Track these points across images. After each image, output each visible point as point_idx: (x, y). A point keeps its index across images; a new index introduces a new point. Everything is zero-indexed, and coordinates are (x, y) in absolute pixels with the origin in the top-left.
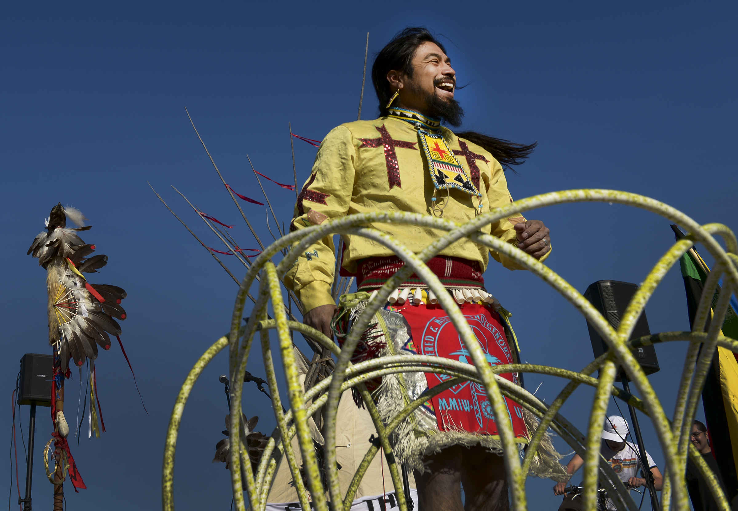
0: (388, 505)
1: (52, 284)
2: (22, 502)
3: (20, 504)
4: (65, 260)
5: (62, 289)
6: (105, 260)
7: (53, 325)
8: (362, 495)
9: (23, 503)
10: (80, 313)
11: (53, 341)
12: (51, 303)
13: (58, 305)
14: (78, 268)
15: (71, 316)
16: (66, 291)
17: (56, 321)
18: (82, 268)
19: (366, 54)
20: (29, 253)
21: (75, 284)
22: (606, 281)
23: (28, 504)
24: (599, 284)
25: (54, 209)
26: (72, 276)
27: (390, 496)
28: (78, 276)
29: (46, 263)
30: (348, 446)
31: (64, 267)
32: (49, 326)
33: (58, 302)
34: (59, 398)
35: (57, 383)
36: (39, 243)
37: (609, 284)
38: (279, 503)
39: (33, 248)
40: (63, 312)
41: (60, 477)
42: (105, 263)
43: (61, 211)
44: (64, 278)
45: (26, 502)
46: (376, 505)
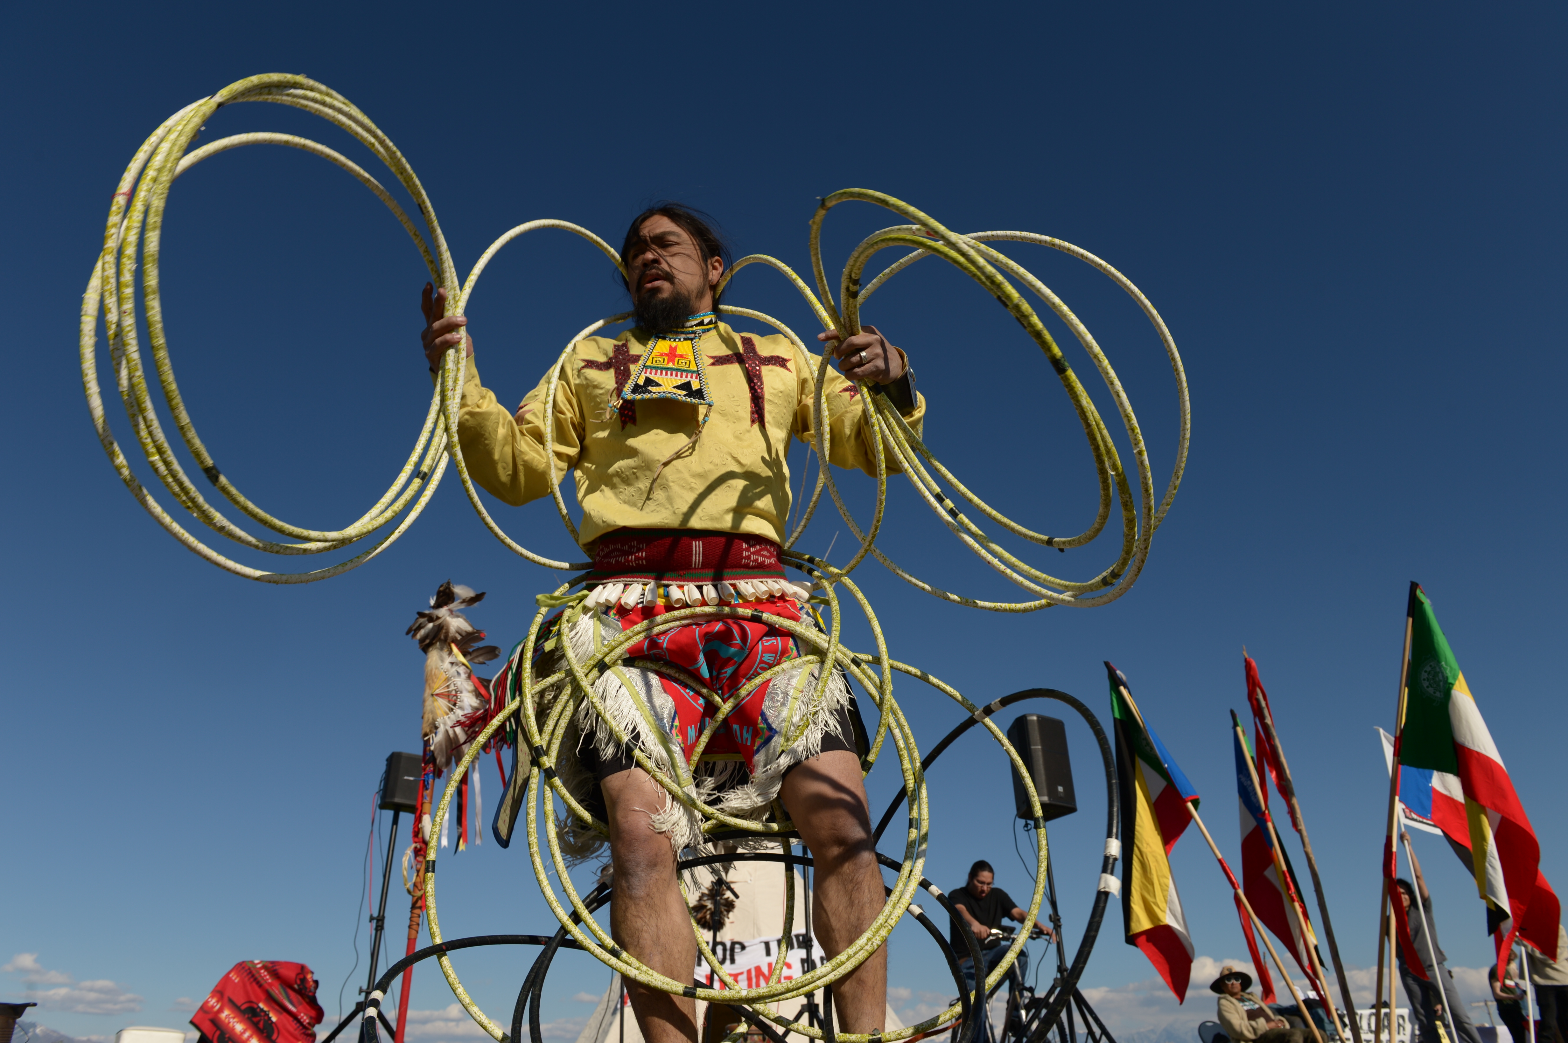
1: (431, 670)
3: (370, 921)
4: (450, 645)
5: (443, 676)
6: (497, 652)
7: (428, 717)
9: (375, 921)
10: (461, 708)
11: (426, 735)
12: (428, 692)
13: (437, 695)
14: (465, 655)
15: (452, 710)
16: (448, 679)
17: (432, 712)
18: (469, 657)
20: (408, 633)
21: (458, 673)
22: (1033, 717)
23: (380, 923)
24: (1026, 717)
25: (441, 586)
26: (457, 664)
28: (464, 664)
29: (426, 646)
30: (749, 882)
31: (448, 653)
32: (423, 718)
33: (437, 692)
34: (427, 800)
35: (426, 783)
36: (421, 624)
37: (1035, 719)
39: (414, 628)
40: (442, 704)
41: (420, 888)
42: (496, 656)
43: (449, 589)
44: (446, 665)
45: (378, 921)
46: (774, 946)
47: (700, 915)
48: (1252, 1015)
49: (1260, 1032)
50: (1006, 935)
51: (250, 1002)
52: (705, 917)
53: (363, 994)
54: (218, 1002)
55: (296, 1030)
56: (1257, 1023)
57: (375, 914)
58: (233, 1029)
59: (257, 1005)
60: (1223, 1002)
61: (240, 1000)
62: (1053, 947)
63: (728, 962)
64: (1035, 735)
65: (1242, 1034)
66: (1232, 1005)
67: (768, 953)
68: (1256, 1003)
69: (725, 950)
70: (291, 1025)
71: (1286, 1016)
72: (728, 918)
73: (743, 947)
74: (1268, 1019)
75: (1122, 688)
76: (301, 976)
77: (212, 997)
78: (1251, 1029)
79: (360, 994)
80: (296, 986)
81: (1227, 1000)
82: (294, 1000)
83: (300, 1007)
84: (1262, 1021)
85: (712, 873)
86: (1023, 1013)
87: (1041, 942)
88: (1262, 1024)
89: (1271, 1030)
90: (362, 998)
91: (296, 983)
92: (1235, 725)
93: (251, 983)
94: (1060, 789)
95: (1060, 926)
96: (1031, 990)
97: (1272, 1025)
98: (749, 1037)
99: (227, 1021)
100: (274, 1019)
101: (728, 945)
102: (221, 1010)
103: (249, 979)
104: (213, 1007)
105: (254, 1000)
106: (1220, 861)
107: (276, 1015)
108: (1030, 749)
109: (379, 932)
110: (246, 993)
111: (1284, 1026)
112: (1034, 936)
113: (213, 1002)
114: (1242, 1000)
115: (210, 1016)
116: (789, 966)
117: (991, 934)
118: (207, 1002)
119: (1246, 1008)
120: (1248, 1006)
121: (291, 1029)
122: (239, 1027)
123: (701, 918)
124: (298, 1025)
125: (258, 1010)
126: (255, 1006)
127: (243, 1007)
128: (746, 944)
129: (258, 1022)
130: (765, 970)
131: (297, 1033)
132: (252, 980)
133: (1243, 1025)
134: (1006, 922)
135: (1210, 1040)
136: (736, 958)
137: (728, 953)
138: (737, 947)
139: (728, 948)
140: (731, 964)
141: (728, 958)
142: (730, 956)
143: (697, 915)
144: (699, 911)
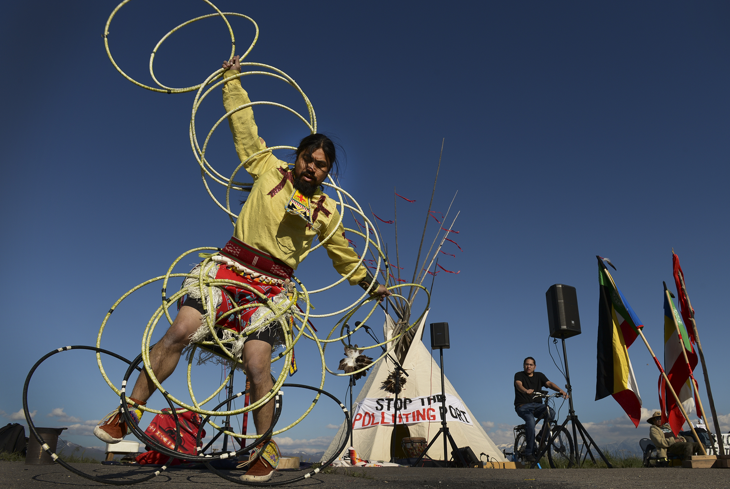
0: (432, 401)
2: (227, 388)
3: (226, 389)
8: (419, 396)
19: (442, 150)
22: (559, 284)
24: (556, 286)
27: (434, 397)
30: (413, 369)
37: (561, 286)
38: (373, 398)
45: (230, 388)
46: (426, 401)
47: (388, 386)
48: (667, 435)
49: (671, 444)
50: (543, 395)
51: (170, 428)
52: (391, 387)
53: (224, 424)
54: (154, 428)
55: (192, 441)
56: (670, 440)
57: (228, 386)
58: (162, 440)
59: (173, 429)
60: (653, 428)
61: (165, 427)
62: (567, 401)
63: (403, 408)
64: (560, 295)
65: (662, 444)
66: (657, 431)
67: (423, 404)
69: (401, 403)
70: (190, 438)
71: (684, 436)
72: (403, 387)
73: (411, 401)
74: (675, 438)
75: (605, 270)
76: (194, 415)
77: (151, 425)
78: (666, 442)
79: (223, 424)
80: (191, 420)
81: (655, 428)
82: (191, 426)
83: (194, 430)
84: (672, 438)
85: (394, 364)
86: (551, 433)
87: (561, 399)
88: (672, 440)
89: (677, 442)
90: (224, 425)
91: (191, 419)
92: (665, 289)
93: (169, 419)
94: (573, 322)
95: (571, 391)
96: (556, 422)
97: (678, 440)
98: (414, 444)
99: (159, 436)
100: (182, 436)
101: (403, 400)
102: (156, 431)
103: (168, 417)
104: (152, 430)
105: (172, 427)
106: (654, 358)
107: (183, 434)
108: (558, 302)
109: (230, 394)
110: (167, 423)
111: (684, 441)
112: (558, 396)
113: (152, 427)
114: (663, 428)
115: (151, 434)
116: (434, 410)
117: (535, 395)
118: (149, 427)
119: (664, 432)
120: (667, 431)
121: (190, 440)
122: (165, 440)
124: (194, 438)
125: (174, 431)
126: (172, 430)
127: (166, 430)
128: (412, 400)
129: (174, 437)
130: (422, 412)
131: (193, 442)
132: (170, 417)
133: (662, 440)
134: (544, 389)
135: (645, 449)
136: (407, 406)
137: (403, 404)
138: (407, 401)
139: (403, 401)
140: (405, 409)
141: (403, 406)
142: (404, 405)
143: (387, 386)
144: (388, 383)
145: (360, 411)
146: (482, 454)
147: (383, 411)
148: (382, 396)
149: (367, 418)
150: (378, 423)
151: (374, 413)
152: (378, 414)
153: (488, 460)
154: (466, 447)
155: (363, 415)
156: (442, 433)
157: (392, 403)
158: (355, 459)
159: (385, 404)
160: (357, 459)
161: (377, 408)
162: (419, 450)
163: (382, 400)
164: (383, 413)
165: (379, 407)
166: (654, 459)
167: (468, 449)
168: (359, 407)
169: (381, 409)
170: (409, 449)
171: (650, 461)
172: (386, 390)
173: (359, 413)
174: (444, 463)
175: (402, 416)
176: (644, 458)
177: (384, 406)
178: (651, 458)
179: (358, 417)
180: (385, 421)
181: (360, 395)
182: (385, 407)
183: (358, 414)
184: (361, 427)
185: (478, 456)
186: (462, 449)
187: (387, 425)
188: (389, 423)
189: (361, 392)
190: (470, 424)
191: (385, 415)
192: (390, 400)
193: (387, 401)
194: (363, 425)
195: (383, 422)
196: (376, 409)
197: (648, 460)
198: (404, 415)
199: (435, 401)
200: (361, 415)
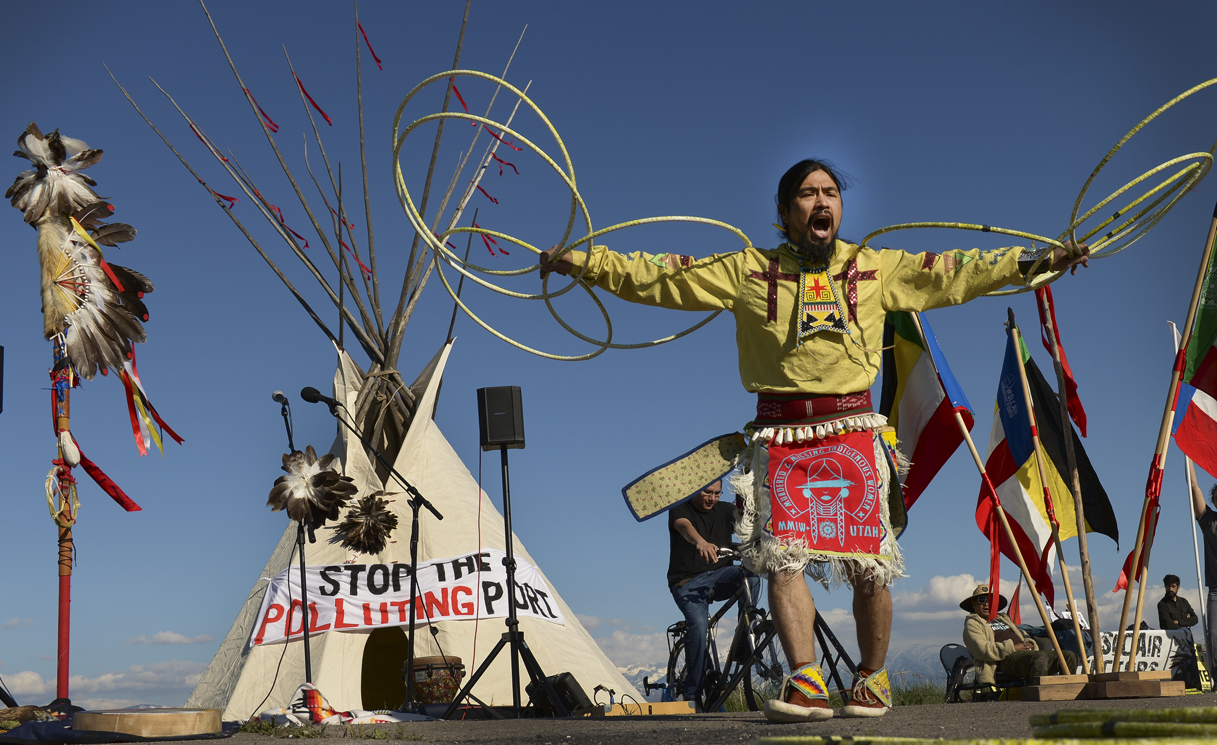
0: (464, 570)
1: (49, 250)
4: (71, 219)
5: (65, 259)
7: (53, 309)
8: (431, 558)
10: (92, 301)
12: (49, 279)
13: (59, 283)
15: (81, 302)
16: (71, 263)
17: (56, 304)
18: (96, 236)
21: (84, 254)
26: (81, 244)
27: (469, 559)
28: (90, 245)
31: (69, 230)
33: (60, 278)
34: (63, 413)
35: (59, 393)
41: (69, 518)
43: (59, 142)
44: (67, 244)
46: (449, 570)
47: (351, 534)
48: (1000, 636)
49: (1005, 654)
56: (1004, 645)
60: (971, 621)
63: (391, 589)
65: (986, 654)
66: (980, 625)
67: (442, 577)
68: (1006, 624)
69: (386, 574)
71: (1035, 637)
72: (390, 537)
74: (1017, 641)
78: (997, 650)
81: (976, 620)
84: (1010, 642)
88: (1009, 645)
89: (1018, 651)
97: (1021, 646)
98: (435, 671)
101: (391, 569)
111: (1033, 648)
116: (468, 591)
119: (994, 628)
120: (998, 626)
123: (353, 538)
130: (439, 597)
133: (989, 646)
135: (951, 665)
136: (401, 583)
137: (391, 578)
138: (401, 570)
139: (390, 571)
140: (395, 590)
141: (391, 583)
142: (393, 581)
143: (348, 534)
144: (350, 528)
145: (277, 597)
146: (597, 689)
147: (338, 596)
148: (336, 560)
149: (298, 616)
150: (327, 626)
151: (314, 603)
152: (326, 606)
153: (612, 702)
154: (564, 674)
155: (287, 608)
156: (508, 645)
157: (363, 576)
158: (320, 710)
159: (344, 579)
160: (323, 709)
161: (322, 589)
162: (446, 685)
163: (337, 569)
164: (339, 603)
165: (329, 588)
166: (970, 688)
167: (568, 679)
168: (275, 589)
169: (335, 592)
170: (422, 683)
171: (962, 692)
172: (345, 545)
173: (275, 602)
174: (513, 712)
175: (389, 608)
176: (949, 686)
177: (341, 583)
178: (962, 687)
179: (273, 613)
180: (346, 620)
181: (273, 557)
182: (345, 587)
183: (271, 607)
184: (282, 636)
185: (590, 693)
186: (553, 679)
187: (352, 629)
188: (357, 625)
189: (278, 550)
190: (558, 622)
191: (345, 606)
192: (355, 570)
193: (350, 572)
194: (288, 631)
195: (339, 623)
196: (319, 592)
197: (957, 691)
198: (393, 604)
199: (471, 570)
200: (280, 609)
